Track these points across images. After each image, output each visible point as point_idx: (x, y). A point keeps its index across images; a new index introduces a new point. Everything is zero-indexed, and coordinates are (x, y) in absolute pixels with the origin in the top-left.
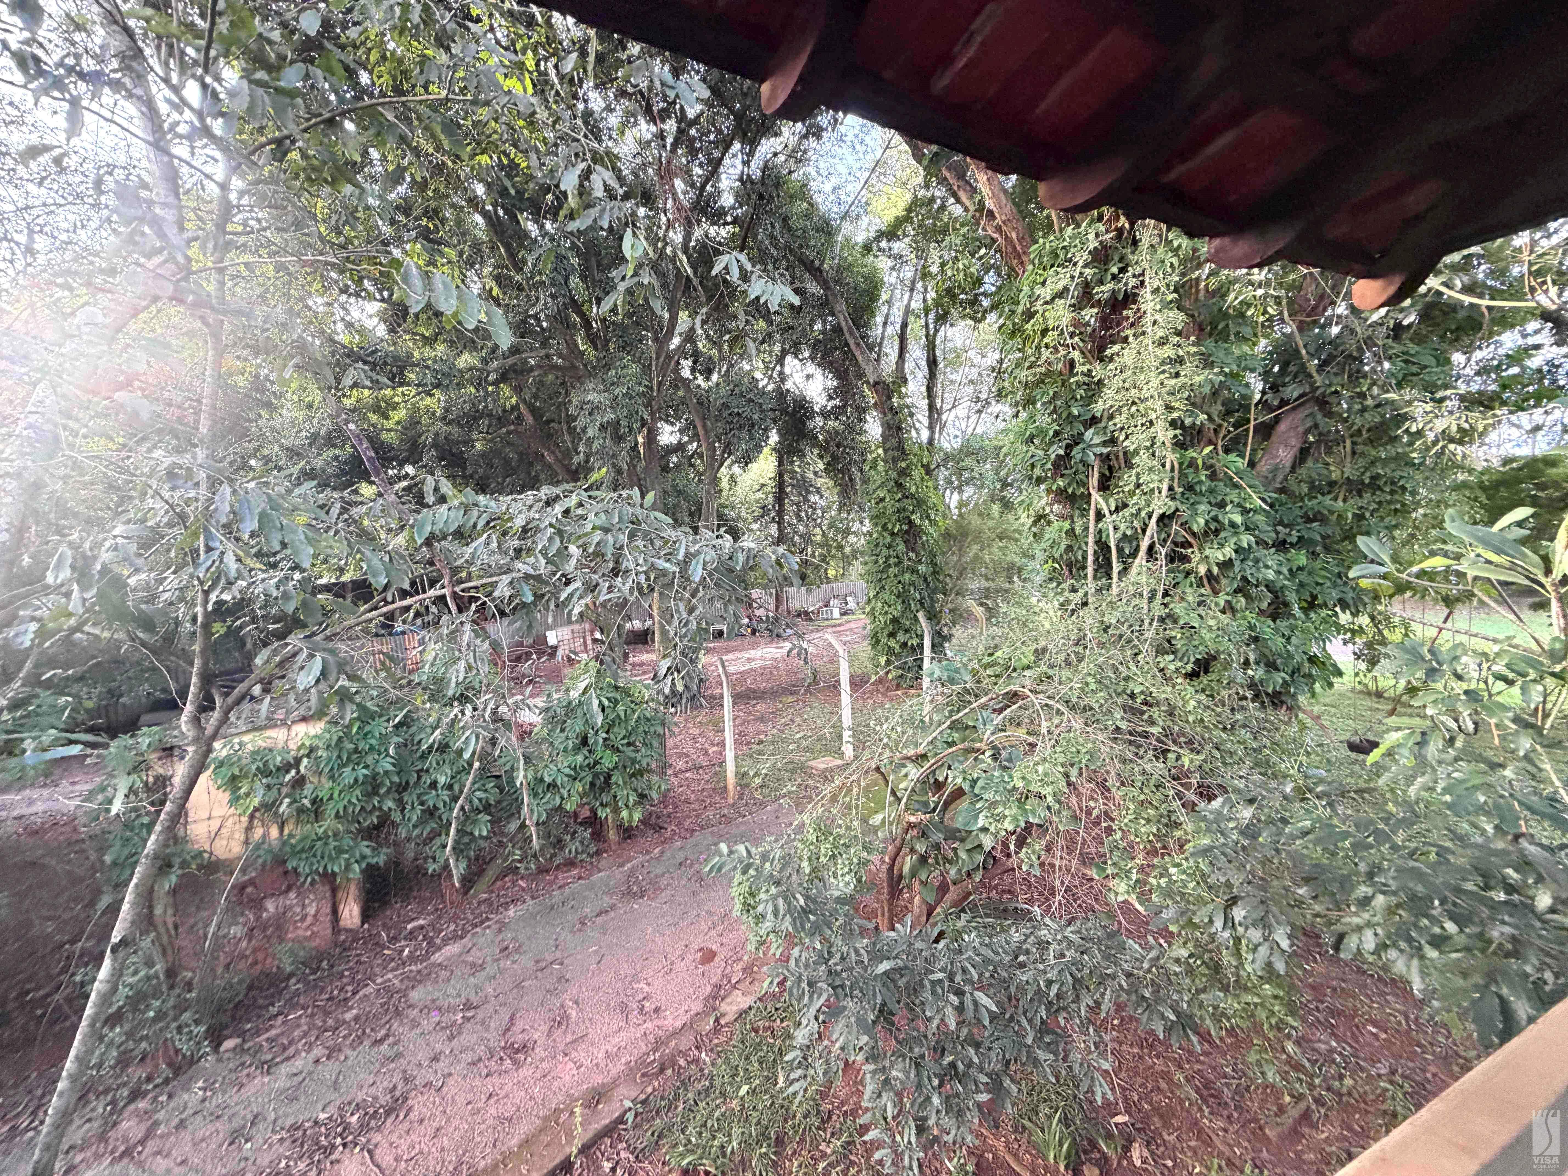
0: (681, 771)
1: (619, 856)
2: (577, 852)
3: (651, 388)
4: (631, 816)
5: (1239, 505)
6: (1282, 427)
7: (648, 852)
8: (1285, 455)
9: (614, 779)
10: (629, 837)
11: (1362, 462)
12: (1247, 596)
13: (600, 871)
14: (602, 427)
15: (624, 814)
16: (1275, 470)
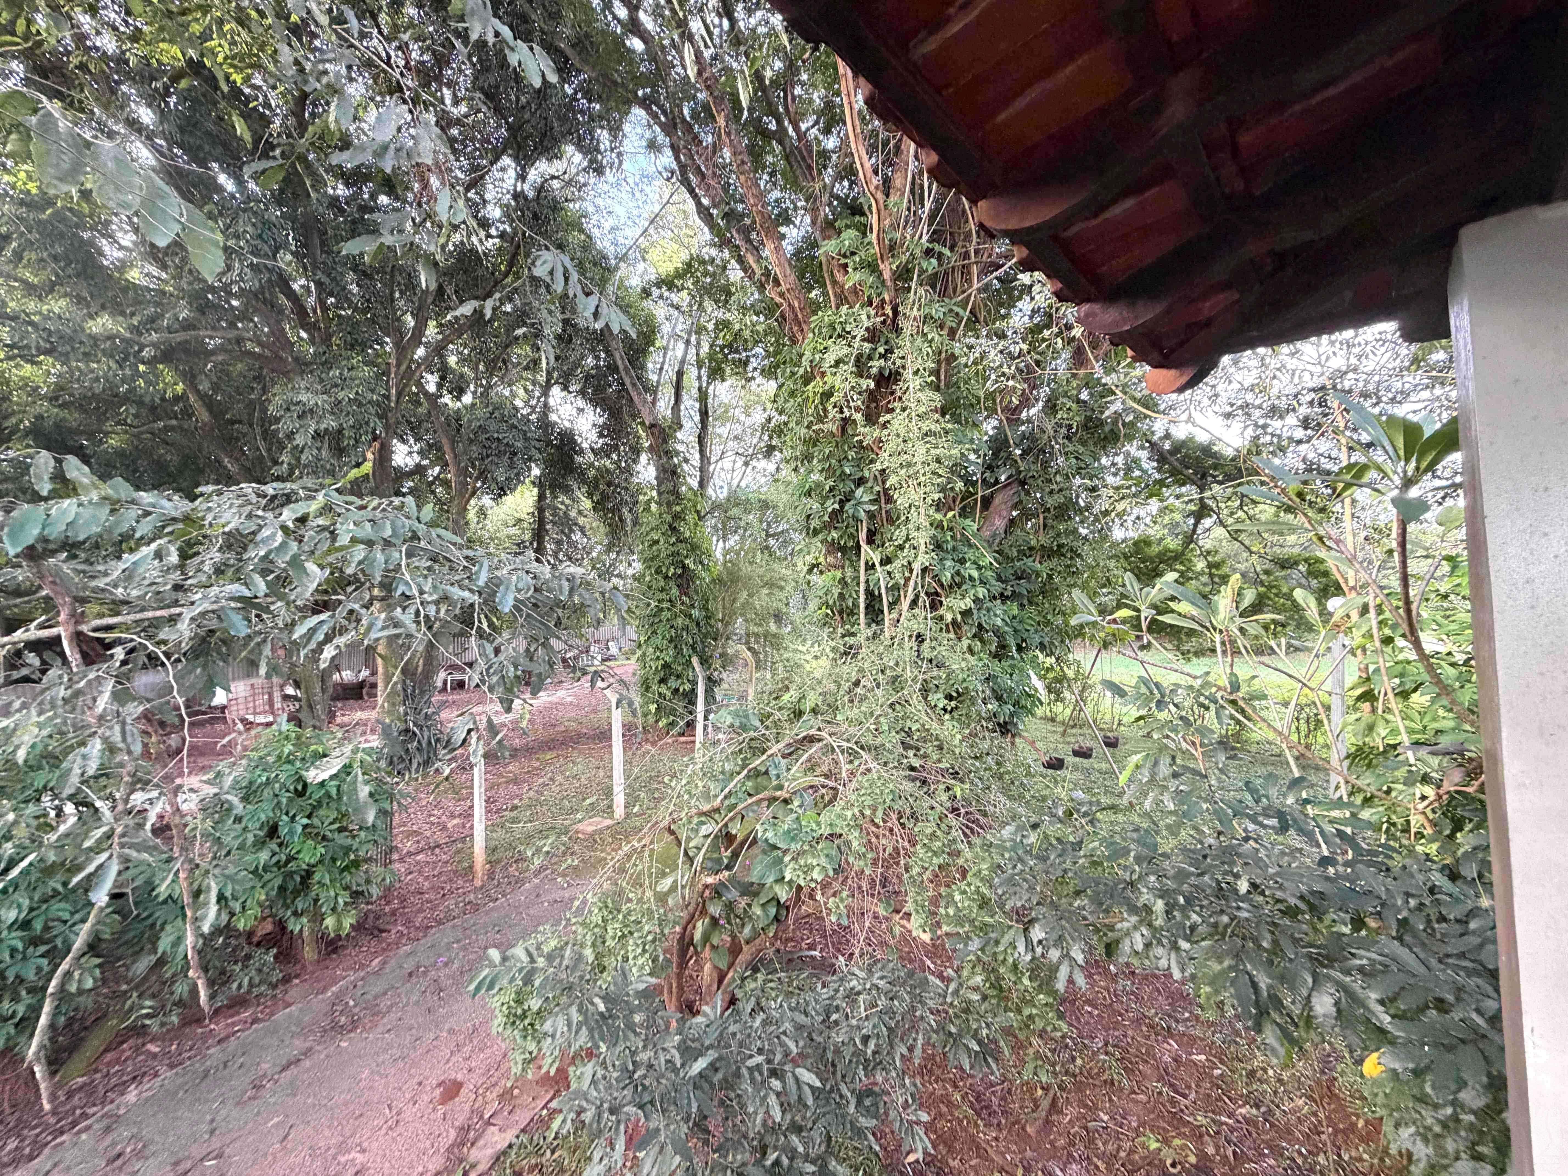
0: (409, 854)
1: (318, 980)
2: (251, 985)
3: (387, 397)
4: (339, 922)
5: (975, 563)
6: (997, 501)
7: (362, 966)
8: (1000, 524)
9: (317, 877)
10: (335, 951)
11: (1052, 533)
12: (982, 641)
13: (289, 1005)
14: (317, 435)
15: (330, 922)
16: (994, 535)
